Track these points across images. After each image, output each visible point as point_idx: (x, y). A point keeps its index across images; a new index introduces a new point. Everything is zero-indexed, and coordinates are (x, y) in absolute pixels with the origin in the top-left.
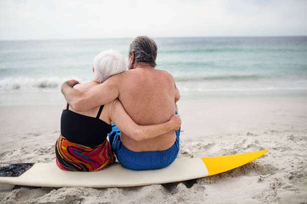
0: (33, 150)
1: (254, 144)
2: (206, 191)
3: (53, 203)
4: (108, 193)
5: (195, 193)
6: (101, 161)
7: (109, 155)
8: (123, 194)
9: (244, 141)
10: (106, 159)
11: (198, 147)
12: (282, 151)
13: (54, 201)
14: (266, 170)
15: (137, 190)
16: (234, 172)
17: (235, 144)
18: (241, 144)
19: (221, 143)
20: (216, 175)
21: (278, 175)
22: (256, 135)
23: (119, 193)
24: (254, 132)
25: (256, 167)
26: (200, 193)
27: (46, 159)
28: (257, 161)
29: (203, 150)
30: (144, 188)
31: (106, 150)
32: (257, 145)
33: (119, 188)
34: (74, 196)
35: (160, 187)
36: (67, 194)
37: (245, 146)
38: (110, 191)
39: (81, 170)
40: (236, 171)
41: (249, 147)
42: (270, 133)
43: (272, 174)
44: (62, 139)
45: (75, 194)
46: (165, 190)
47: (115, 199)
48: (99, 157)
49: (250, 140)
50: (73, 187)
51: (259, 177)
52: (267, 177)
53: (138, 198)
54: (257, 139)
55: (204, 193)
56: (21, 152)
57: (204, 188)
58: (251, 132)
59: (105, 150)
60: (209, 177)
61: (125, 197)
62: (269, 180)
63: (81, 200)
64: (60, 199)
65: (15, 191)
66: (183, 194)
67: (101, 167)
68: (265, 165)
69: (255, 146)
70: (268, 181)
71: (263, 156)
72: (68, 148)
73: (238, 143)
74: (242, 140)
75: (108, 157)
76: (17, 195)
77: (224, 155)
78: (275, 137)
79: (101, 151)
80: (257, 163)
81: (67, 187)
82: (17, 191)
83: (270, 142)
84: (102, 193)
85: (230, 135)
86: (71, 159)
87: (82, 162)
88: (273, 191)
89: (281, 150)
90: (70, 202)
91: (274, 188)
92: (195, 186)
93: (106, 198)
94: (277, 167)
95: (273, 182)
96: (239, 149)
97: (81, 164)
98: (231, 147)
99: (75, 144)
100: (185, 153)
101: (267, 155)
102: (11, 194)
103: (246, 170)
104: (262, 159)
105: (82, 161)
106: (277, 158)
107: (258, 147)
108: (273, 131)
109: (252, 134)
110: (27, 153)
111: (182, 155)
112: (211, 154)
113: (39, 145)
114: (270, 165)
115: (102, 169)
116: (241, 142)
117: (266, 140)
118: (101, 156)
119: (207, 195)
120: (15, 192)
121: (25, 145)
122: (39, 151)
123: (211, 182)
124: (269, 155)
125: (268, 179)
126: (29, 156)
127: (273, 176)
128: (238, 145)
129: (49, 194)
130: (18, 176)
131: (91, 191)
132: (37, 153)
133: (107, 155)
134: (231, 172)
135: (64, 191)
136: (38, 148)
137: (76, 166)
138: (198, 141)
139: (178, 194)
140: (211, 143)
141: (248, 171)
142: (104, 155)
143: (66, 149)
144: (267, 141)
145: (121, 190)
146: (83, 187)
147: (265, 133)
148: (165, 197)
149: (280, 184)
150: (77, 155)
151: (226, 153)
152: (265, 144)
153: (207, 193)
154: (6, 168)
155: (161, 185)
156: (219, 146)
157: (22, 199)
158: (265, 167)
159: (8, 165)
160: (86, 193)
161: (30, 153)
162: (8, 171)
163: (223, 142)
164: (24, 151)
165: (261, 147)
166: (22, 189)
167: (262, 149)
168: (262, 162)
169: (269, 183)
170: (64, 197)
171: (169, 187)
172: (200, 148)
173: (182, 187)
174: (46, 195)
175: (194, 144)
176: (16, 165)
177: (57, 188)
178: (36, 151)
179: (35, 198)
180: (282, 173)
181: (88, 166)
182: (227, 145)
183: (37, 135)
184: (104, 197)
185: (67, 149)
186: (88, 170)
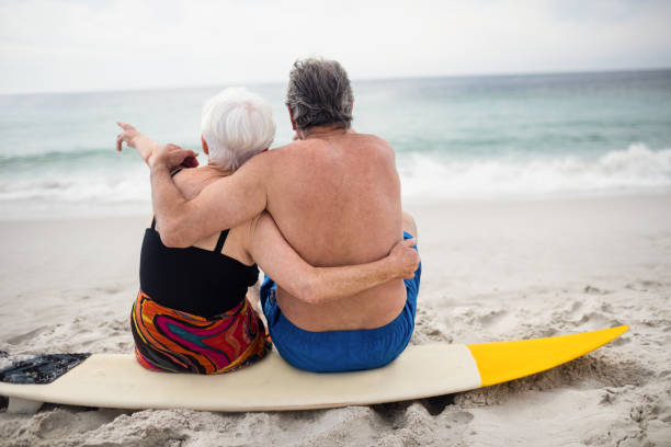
0: (100, 323)
1: (599, 312)
2: (474, 424)
3: (118, 445)
4: (244, 425)
5: (448, 427)
6: (232, 349)
7: (252, 336)
8: (280, 427)
9: (577, 306)
10: (244, 345)
11: (467, 319)
12: (666, 330)
13: (120, 441)
14: (622, 374)
15: (313, 418)
16: (545, 380)
17: (554, 314)
18: (567, 312)
19: (522, 310)
20: (503, 385)
21: (653, 388)
22: (606, 292)
23: (271, 424)
24: (602, 286)
25: (598, 367)
26: (459, 427)
27: (121, 345)
28: (602, 353)
29: (477, 325)
30: (329, 415)
31: (244, 326)
32: (606, 314)
33: (271, 412)
34: (167, 430)
35: (365, 411)
36: (151, 426)
37: (578, 317)
38: (250, 419)
39: (189, 370)
40: (551, 376)
41: (586, 319)
42: (639, 287)
43: (638, 385)
44: (143, 298)
45: (168, 426)
46: (380, 419)
47: (260, 439)
48: (227, 340)
49: (591, 304)
50: (167, 409)
51: (603, 392)
52: (625, 392)
53: (311, 439)
54: (608, 302)
55: (467, 427)
56: (73, 328)
57: (470, 416)
58: (594, 285)
59: (241, 323)
60: (485, 391)
61: (283, 435)
62: (630, 399)
63: (183, 439)
64: (133, 437)
65: (40, 415)
66: (419, 430)
67: (234, 363)
68: (621, 363)
69: (601, 316)
70: (627, 401)
71: (619, 342)
72: (156, 319)
73: (560, 310)
74: (572, 303)
75: (248, 342)
76: (43, 425)
77: (524, 338)
78: (652, 296)
79: (229, 327)
80: (603, 357)
81: (154, 410)
82: (45, 415)
83: (639, 309)
84: (232, 424)
85: (544, 291)
86: (164, 346)
87: (190, 353)
88: (636, 428)
89: (664, 327)
90: (157, 444)
91: (639, 420)
92: (450, 411)
93: (238, 435)
94: (650, 368)
95: (638, 404)
96: (561, 324)
97: (188, 356)
98: (544, 319)
99: (170, 310)
100: (436, 333)
101: (628, 340)
102: (30, 424)
103: (575, 375)
104: (616, 349)
105: (188, 349)
106: (653, 346)
107: (607, 319)
108: (647, 284)
109: (596, 290)
110: (84, 331)
111: (427, 338)
112: (496, 336)
113: (113, 313)
114: (633, 363)
115: (237, 368)
116: (568, 307)
117: (628, 305)
118: (230, 338)
119: (474, 433)
120: (41, 417)
121: (83, 314)
122: (110, 326)
123: (489, 401)
124: (634, 339)
125: (627, 397)
126: (87, 337)
127: (639, 390)
128: (561, 314)
129: (110, 425)
130: (48, 382)
131: (207, 418)
132: (107, 331)
133: (245, 336)
134: (537, 380)
135: (146, 418)
136: (110, 320)
137: (177, 361)
138: (468, 305)
139: (406, 430)
140: (497, 310)
141: (579, 377)
142: (238, 335)
143: (151, 322)
144: (632, 307)
145: (275, 418)
146: (189, 409)
147: (628, 287)
148: (374, 435)
149: (656, 411)
150: (176, 334)
151: (530, 333)
152: (627, 312)
153: (476, 429)
154: (26, 365)
155: (368, 408)
156: (517, 316)
157: (53, 434)
158: (620, 367)
159: (32, 357)
160: (193, 425)
161: (91, 332)
162: (29, 370)
163: (526, 309)
164: (78, 327)
165: (616, 321)
166: (55, 411)
167: (617, 324)
168: (615, 356)
169: (628, 405)
170: (142, 431)
171: (389, 412)
172: (471, 323)
173: (417, 413)
174: (103, 426)
175: (458, 311)
176: (50, 357)
177: (129, 412)
178: (105, 327)
179: (83, 433)
180: (663, 384)
181: (202, 360)
182: (536, 315)
183: (113, 292)
184: (234, 434)
185: (155, 321)
186: (203, 371)
